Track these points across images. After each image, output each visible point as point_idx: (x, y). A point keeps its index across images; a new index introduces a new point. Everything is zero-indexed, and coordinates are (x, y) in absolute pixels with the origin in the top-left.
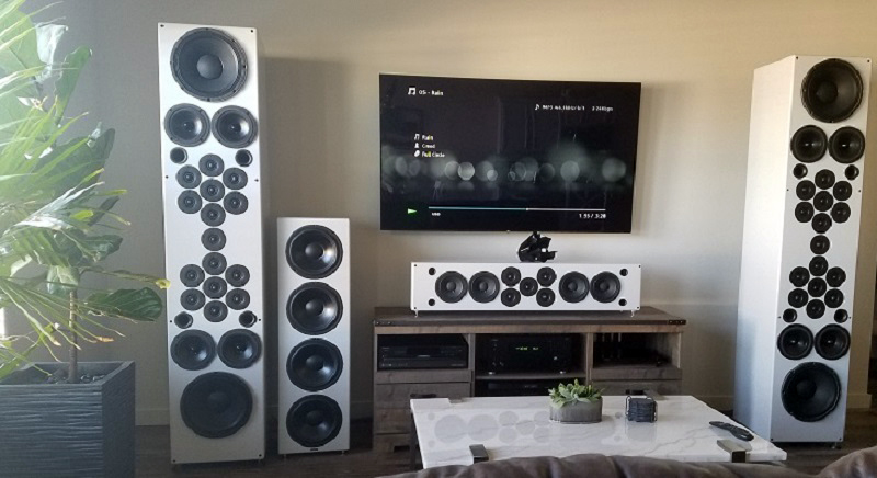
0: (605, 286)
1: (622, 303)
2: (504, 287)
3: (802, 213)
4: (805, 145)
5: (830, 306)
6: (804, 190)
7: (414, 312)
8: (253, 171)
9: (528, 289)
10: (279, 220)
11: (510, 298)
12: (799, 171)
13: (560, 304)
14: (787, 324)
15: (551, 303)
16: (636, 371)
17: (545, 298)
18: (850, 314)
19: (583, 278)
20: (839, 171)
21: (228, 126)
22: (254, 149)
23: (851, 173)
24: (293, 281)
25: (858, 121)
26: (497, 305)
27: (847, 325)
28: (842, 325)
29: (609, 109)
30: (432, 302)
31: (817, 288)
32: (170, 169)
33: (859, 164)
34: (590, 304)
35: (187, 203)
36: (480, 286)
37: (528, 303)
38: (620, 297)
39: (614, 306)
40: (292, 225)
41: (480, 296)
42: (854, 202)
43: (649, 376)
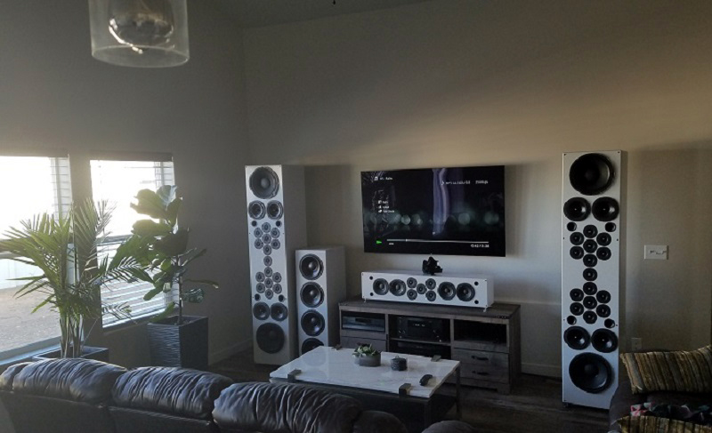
0: (465, 291)
1: (477, 302)
2: (408, 289)
3: (575, 253)
4: (574, 210)
5: (601, 316)
6: (575, 238)
7: (364, 300)
8: (282, 229)
9: (421, 289)
10: (297, 252)
11: (412, 295)
12: (571, 227)
13: (439, 300)
14: (570, 326)
15: (434, 300)
16: (479, 345)
17: (431, 296)
18: (617, 323)
19: (452, 285)
20: (601, 227)
21: (272, 210)
22: (282, 220)
23: (610, 227)
24: (303, 281)
25: (613, 193)
26: (405, 298)
27: (615, 330)
28: (612, 329)
29: (486, 182)
30: (372, 294)
31: (590, 302)
32: (251, 229)
33: (616, 222)
34: (456, 301)
35: (258, 245)
36: (395, 287)
37: (422, 298)
38: (475, 299)
39: (471, 304)
40: (303, 253)
41: (395, 292)
42: (613, 246)
43: (488, 349)
